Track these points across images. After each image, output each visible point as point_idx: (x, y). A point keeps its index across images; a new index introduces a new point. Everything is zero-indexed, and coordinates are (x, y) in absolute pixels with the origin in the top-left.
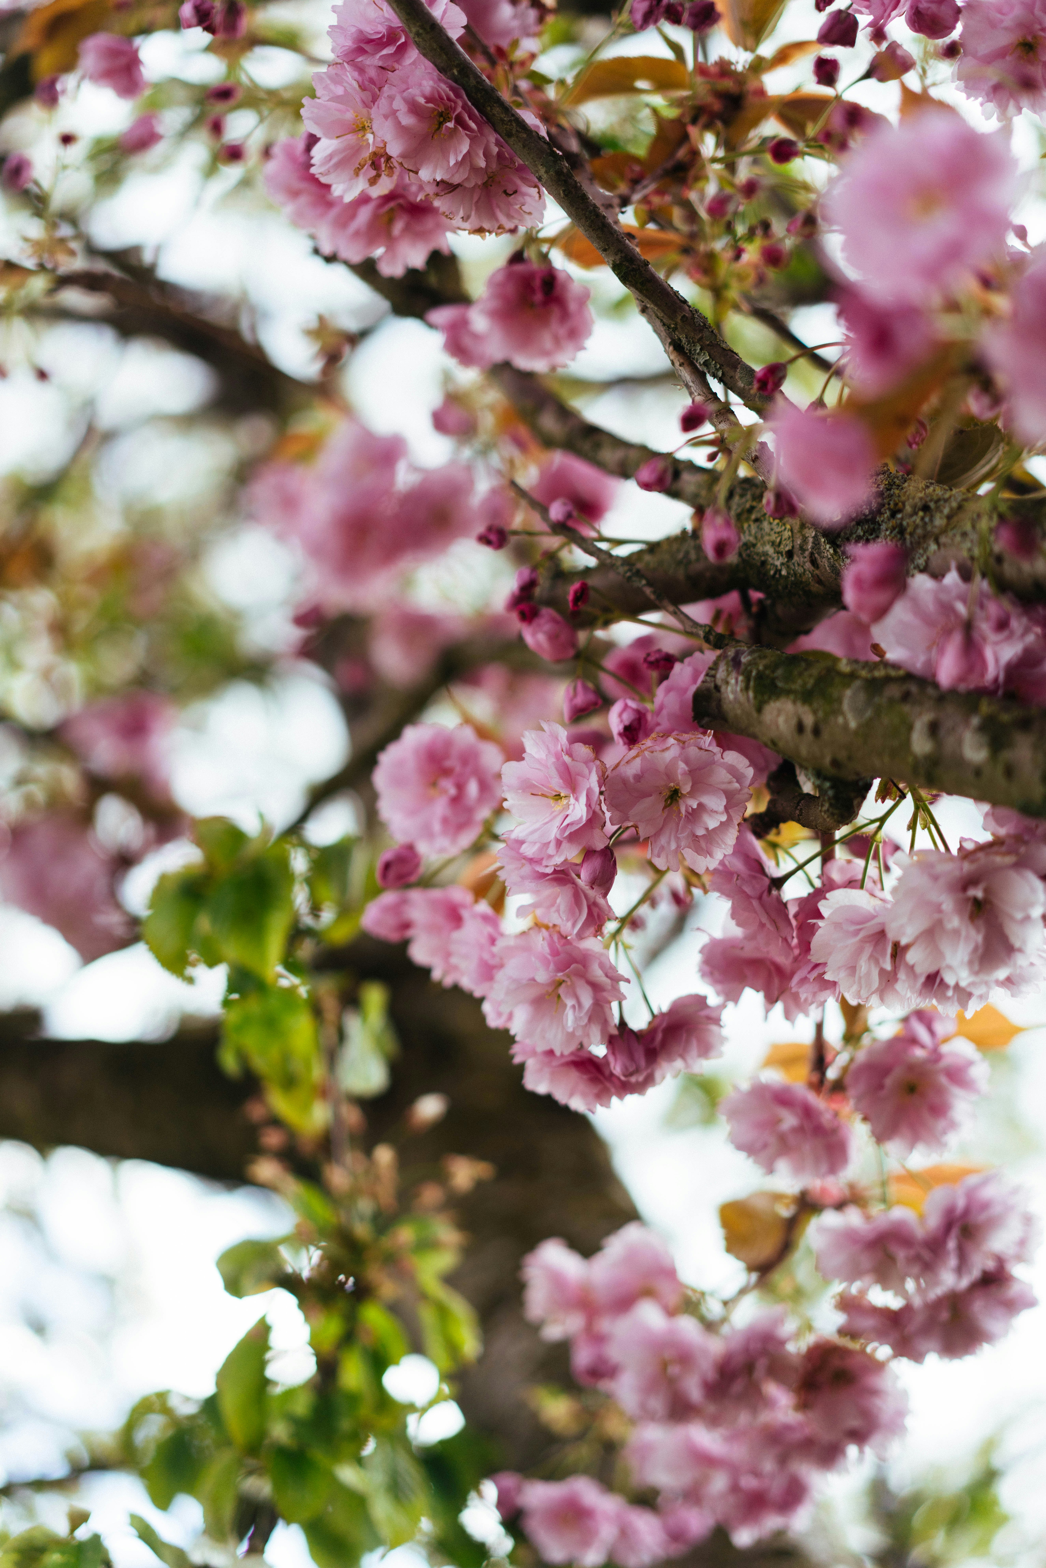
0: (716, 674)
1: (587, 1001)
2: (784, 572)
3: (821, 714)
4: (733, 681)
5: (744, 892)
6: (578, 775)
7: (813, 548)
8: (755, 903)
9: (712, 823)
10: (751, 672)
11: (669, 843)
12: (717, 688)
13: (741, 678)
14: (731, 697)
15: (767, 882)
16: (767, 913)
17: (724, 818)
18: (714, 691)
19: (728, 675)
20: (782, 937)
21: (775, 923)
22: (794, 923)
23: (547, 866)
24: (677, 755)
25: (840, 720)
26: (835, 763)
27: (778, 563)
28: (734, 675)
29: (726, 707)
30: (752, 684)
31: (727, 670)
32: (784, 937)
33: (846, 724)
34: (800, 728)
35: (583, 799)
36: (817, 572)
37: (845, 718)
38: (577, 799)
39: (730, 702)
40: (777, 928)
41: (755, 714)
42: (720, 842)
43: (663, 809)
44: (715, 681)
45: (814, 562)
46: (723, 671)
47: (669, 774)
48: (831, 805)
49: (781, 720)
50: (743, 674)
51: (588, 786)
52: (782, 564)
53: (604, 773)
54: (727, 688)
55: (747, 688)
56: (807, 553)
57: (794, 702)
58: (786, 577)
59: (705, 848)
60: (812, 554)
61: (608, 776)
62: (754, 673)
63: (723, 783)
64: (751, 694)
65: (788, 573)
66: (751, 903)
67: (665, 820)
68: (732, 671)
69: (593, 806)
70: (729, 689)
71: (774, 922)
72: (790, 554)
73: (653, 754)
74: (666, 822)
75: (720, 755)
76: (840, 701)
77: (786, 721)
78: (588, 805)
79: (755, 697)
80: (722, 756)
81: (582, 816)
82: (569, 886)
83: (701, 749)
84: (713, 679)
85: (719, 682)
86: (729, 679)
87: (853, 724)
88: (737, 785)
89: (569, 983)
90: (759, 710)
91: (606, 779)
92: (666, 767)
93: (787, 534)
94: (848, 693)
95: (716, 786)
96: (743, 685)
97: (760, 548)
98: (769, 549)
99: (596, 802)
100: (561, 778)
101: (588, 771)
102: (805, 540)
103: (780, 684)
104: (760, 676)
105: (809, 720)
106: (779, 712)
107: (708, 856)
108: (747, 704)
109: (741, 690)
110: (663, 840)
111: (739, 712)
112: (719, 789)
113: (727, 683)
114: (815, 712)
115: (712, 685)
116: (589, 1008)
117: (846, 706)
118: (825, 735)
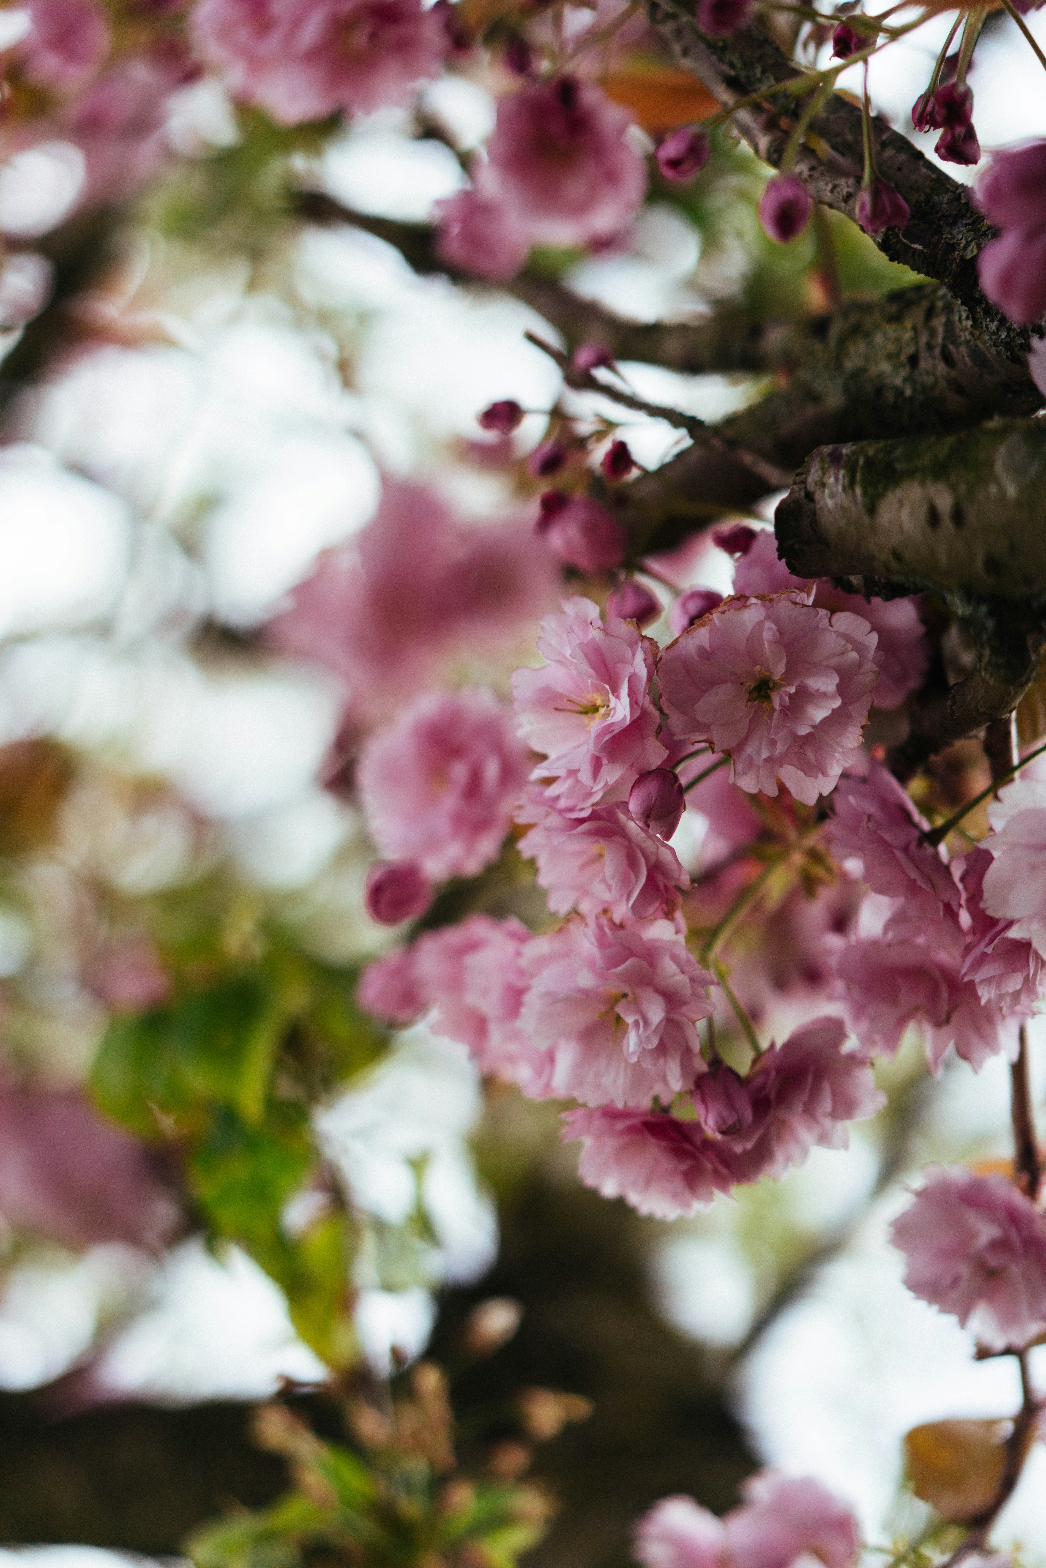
0: (806, 478)
1: (656, 1013)
2: (908, 392)
3: (962, 489)
4: (832, 480)
5: (883, 841)
6: (619, 661)
7: (945, 339)
8: (899, 854)
9: (819, 714)
10: (857, 461)
11: (759, 752)
12: (809, 496)
13: (842, 473)
14: (830, 503)
15: (916, 834)
16: (917, 867)
17: (837, 703)
18: (805, 501)
19: (824, 474)
20: (942, 901)
21: (931, 880)
22: (960, 886)
23: (582, 809)
24: (762, 618)
25: (993, 489)
26: (993, 565)
27: (898, 381)
28: (832, 472)
29: (825, 520)
30: (859, 476)
31: (822, 468)
32: (946, 900)
33: (1002, 491)
34: (934, 517)
35: (624, 691)
36: (954, 374)
37: (999, 485)
38: (618, 697)
39: (829, 511)
40: (934, 887)
41: (867, 520)
42: (835, 746)
43: (747, 702)
44: (806, 487)
45: (947, 358)
46: (817, 471)
47: (753, 652)
48: (994, 650)
49: (904, 515)
50: (845, 467)
51: (633, 671)
52: (905, 380)
53: (655, 655)
54: (823, 492)
55: (852, 484)
56: (937, 351)
57: (922, 483)
58: (912, 398)
59: (814, 762)
60: (944, 348)
61: (661, 659)
62: (861, 461)
63: (834, 655)
64: (858, 491)
65: (915, 391)
66: (893, 853)
67: (751, 722)
68: (829, 467)
69: (640, 702)
70: (827, 492)
71: (928, 879)
72: (913, 360)
73: (725, 616)
74: (753, 725)
75: (827, 621)
76: (990, 464)
77: (912, 514)
78: (634, 702)
79: (865, 493)
80: (830, 621)
81: (625, 717)
82: (618, 839)
83: (795, 603)
84: (802, 486)
85: (811, 486)
86: (826, 480)
87: (1012, 491)
88: (854, 655)
89: (630, 997)
90: (872, 510)
91: (658, 662)
92: (748, 641)
93: (908, 336)
94: (1002, 451)
95: (823, 663)
96: (847, 482)
97: (873, 370)
98: (885, 367)
99: (644, 692)
100: (592, 666)
101: (630, 652)
102: (932, 333)
103: (898, 466)
104: (870, 463)
105: (945, 502)
106: (901, 503)
107: (820, 775)
108: (854, 508)
109: (844, 489)
110: (750, 750)
111: (842, 523)
112: (829, 667)
113: (823, 485)
114: (953, 489)
115: (802, 493)
116: (659, 1024)
117: (999, 467)
118: (972, 517)
